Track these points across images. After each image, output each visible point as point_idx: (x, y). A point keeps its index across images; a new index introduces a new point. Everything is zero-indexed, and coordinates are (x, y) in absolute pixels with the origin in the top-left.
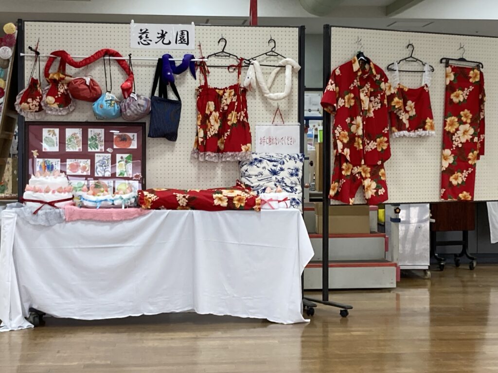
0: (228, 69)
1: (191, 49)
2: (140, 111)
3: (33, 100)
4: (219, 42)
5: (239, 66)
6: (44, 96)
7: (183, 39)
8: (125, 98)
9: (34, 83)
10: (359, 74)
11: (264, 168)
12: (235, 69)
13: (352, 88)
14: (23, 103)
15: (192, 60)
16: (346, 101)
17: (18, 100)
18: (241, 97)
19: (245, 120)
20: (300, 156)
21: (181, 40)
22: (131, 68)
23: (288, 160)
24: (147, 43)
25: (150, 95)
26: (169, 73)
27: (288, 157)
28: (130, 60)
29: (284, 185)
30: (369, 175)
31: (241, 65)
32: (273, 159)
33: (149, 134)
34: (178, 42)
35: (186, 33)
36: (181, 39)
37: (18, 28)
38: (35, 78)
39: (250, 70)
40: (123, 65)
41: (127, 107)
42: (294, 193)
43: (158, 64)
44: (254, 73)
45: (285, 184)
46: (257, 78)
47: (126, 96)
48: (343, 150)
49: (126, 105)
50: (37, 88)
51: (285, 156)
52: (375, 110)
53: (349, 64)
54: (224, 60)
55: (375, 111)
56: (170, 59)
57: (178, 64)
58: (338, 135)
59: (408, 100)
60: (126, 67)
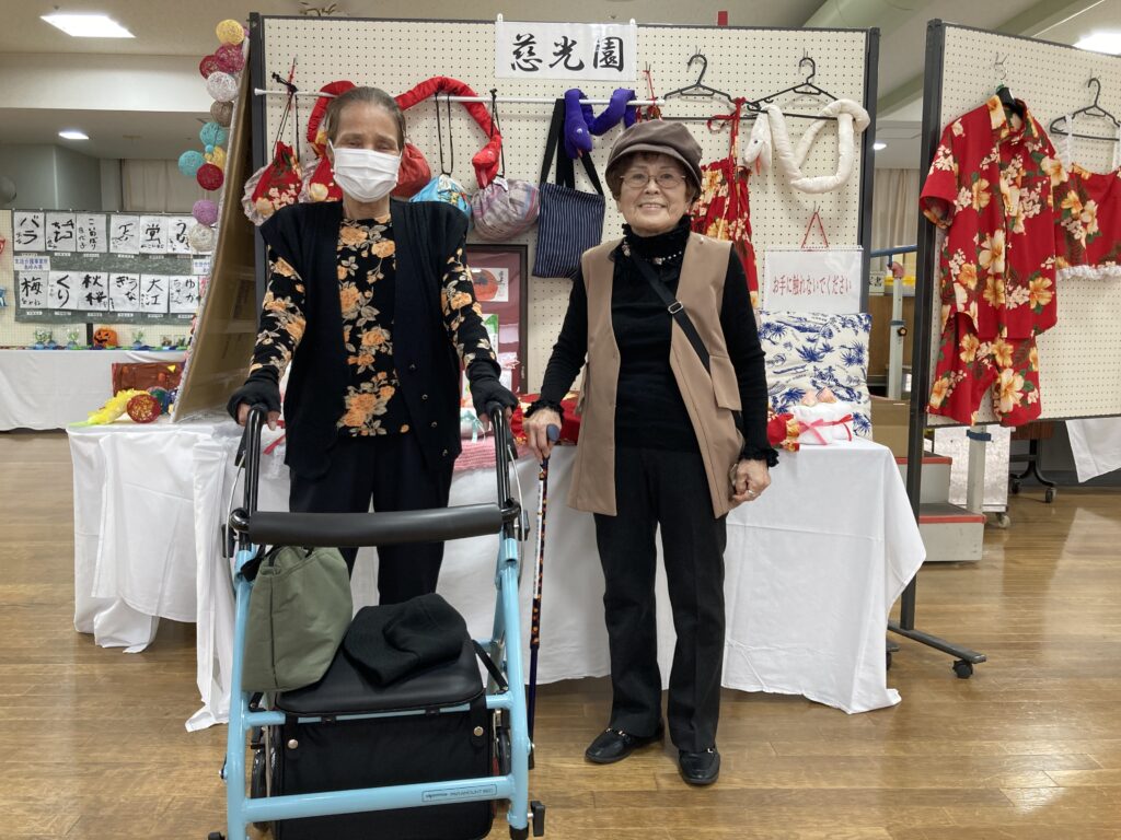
0: (709, 124)
1: (629, 78)
2: (515, 215)
3: (280, 192)
4: (689, 64)
5: (734, 118)
6: (306, 182)
7: (612, 57)
8: (482, 187)
9: (284, 152)
10: (1004, 134)
11: (788, 345)
12: (723, 125)
13: (985, 167)
14: (260, 199)
15: (631, 102)
16: (975, 194)
17: (249, 193)
18: (738, 186)
19: (745, 237)
20: (863, 317)
21: (605, 59)
22: (495, 122)
23: (840, 326)
24: (531, 67)
25: (539, 180)
26: (580, 130)
27: (839, 320)
28: (494, 103)
29: (833, 383)
30: (1009, 362)
31: (738, 115)
32: (807, 326)
33: (534, 270)
34: (599, 64)
35: (616, 43)
36: (607, 57)
37: (251, 33)
38: (287, 144)
39: (760, 124)
40: (477, 116)
41: (485, 206)
42: (855, 402)
43: (555, 112)
44: (769, 132)
45: (836, 380)
46: (776, 143)
47: (485, 183)
48: (967, 306)
49: (484, 201)
50: (290, 166)
51: (833, 320)
52: (1027, 217)
53: (983, 113)
54: (699, 105)
55: (1027, 222)
56: (581, 101)
57: (598, 112)
58: (958, 272)
59: (1089, 199)
60: (484, 119)
